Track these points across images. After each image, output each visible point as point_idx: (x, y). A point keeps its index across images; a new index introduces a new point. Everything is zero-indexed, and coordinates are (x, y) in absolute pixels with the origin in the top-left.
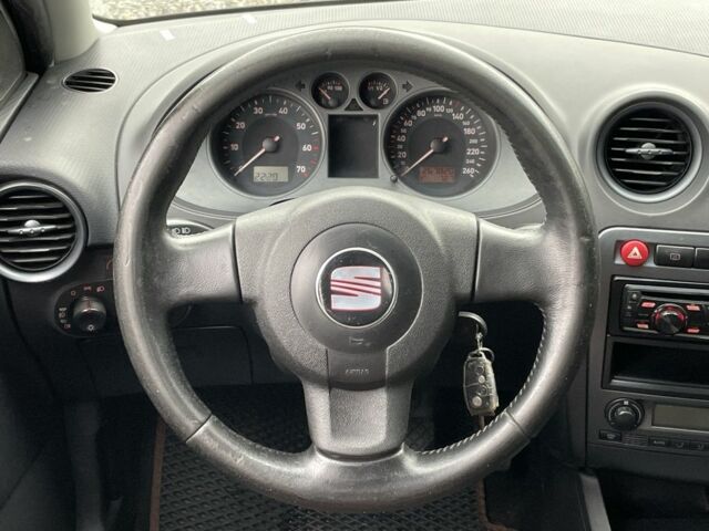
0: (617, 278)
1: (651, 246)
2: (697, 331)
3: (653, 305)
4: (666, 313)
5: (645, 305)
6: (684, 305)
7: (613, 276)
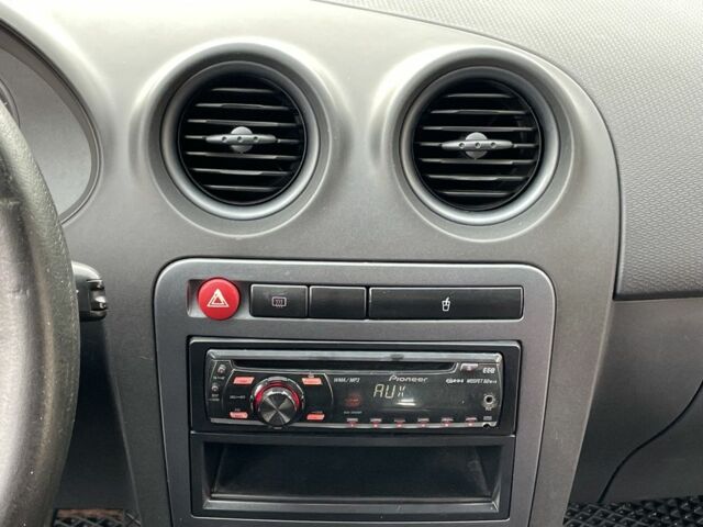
0: (194, 340)
1: (243, 287)
2: (321, 417)
3: (250, 380)
4: (271, 393)
5: (238, 381)
6: (298, 378)
7: (189, 337)
